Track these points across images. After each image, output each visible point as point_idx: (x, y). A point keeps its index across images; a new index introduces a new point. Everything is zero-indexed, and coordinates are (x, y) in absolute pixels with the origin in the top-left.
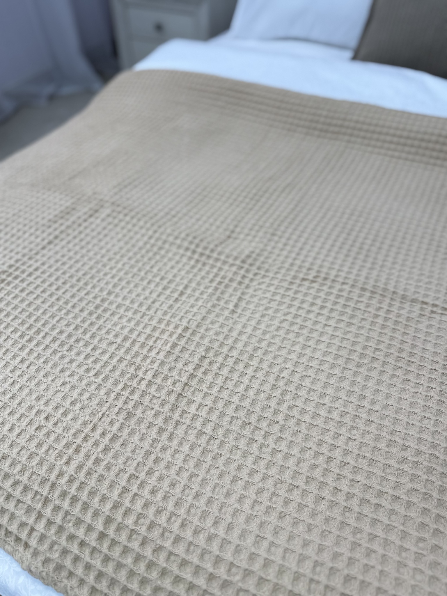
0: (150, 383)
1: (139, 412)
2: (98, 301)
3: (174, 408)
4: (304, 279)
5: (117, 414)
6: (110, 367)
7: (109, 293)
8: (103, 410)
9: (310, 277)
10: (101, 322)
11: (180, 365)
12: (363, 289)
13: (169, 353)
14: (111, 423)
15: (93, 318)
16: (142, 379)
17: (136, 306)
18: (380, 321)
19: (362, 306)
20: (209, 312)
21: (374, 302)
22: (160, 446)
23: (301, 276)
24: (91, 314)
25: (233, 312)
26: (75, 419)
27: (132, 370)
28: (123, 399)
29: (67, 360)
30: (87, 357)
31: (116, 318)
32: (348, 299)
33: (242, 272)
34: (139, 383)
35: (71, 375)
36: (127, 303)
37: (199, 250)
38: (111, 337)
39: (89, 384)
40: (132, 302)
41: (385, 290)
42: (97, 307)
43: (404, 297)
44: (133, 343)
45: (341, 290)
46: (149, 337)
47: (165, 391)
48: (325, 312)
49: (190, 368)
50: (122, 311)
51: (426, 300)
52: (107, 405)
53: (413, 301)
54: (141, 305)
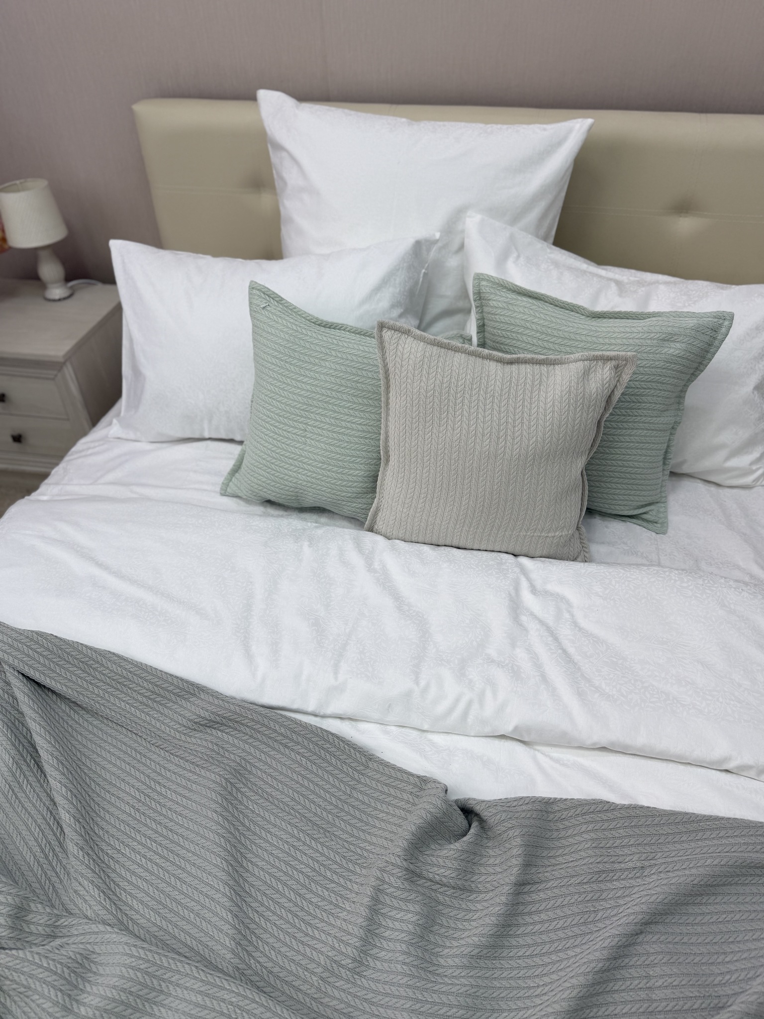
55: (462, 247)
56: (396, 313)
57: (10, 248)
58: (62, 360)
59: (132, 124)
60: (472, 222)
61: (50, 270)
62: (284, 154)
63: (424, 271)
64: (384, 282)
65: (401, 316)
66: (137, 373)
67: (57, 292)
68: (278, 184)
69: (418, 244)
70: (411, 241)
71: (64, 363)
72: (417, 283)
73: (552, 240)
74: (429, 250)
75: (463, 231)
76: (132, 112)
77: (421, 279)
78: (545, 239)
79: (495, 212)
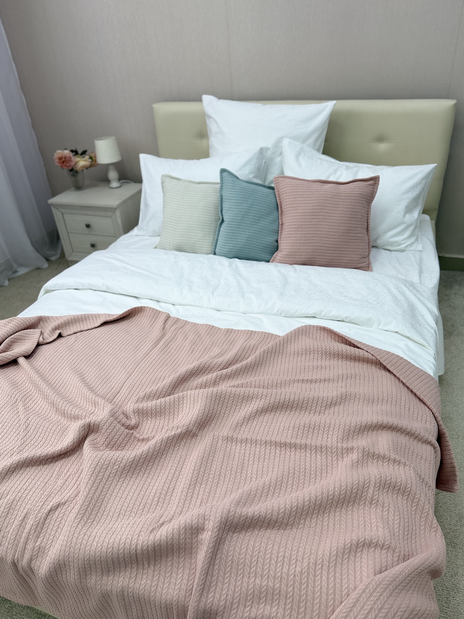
55: (281, 153)
56: (251, 176)
57: (98, 164)
58: (115, 207)
59: (151, 113)
60: (286, 142)
61: (113, 175)
62: (212, 120)
63: (264, 161)
64: (247, 163)
65: (254, 177)
66: (146, 205)
67: (115, 184)
68: (209, 133)
69: (261, 149)
70: (258, 148)
71: (116, 209)
72: (261, 165)
73: (321, 151)
74: (266, 152)
75: (282, 147)
76: (152, 108)
77: (263, 164)
78: (318, 151)
79: (295, 138)
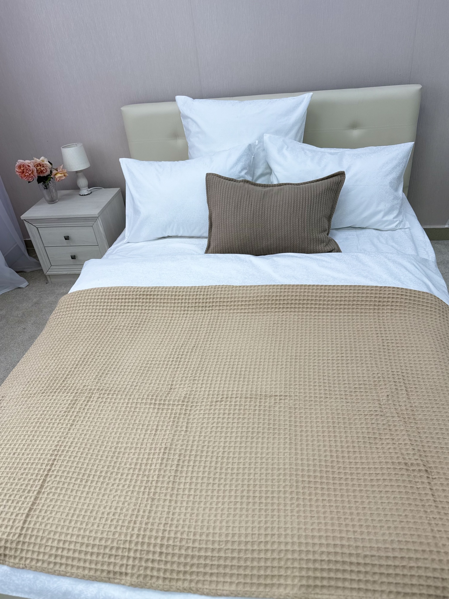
0: (157, 482)
1: (157, 497)
2: (113, 449)
3: (173, 489)
4: (216, 401)
5: (147, 501)
6: (134, 481)
7: (118, 443)
8: (139, 502)
9: (219, 399)
10: (119, 460)
11: (169, 468)
12: (246, 398)
13: (161, 464)
14: (146, 506)
15: (115, 459)
16: (152, 481)
17: (134, 445)
18: (257, 412)
19: (247, 407)
20: (174, 436)
21: (252, 403)
22: (172, 508)
23: (215, 400)
24: (112, 457)
25: (186, 431)
26: (127, 510)
27: (145, 478)
28: (147, 493)
29: (110, 485)
30: (120, 480)
31: (126, 455)
32: (240, 406)
33: (184, 407)
34: (151, 483)
35: (116, 491)
36: (129, 445)
37: (158, 402)
38: (128, 466)
39: (127, 492)
40: (132, 444)
41: (256, 395)
42: (114, 453)
43: (266, 396)
44: (141, 465)
45: (236, 402)
46: (148, 459)
47: (166, 482)
48: (231, 416)
49: (174, 468)
50: (128, 450)
51: (276, 394)
52: (140, 499)
53: (270, 396)
54: (137, 444)
55: (265, 148)
56: (243, 173)
58: (96, 216)
59: (120, 116)
60: (267, 138)
61: (83, 182)
62: (189, 120)
63: (253, 156)
64: (238, 161)
65: (246, 174)
67: (85, 191)
69: (250, 147)
70: (247, 145)
73: (302, 141)
74: (254, 148)
76: (121, 111)
77: (252, 160)
